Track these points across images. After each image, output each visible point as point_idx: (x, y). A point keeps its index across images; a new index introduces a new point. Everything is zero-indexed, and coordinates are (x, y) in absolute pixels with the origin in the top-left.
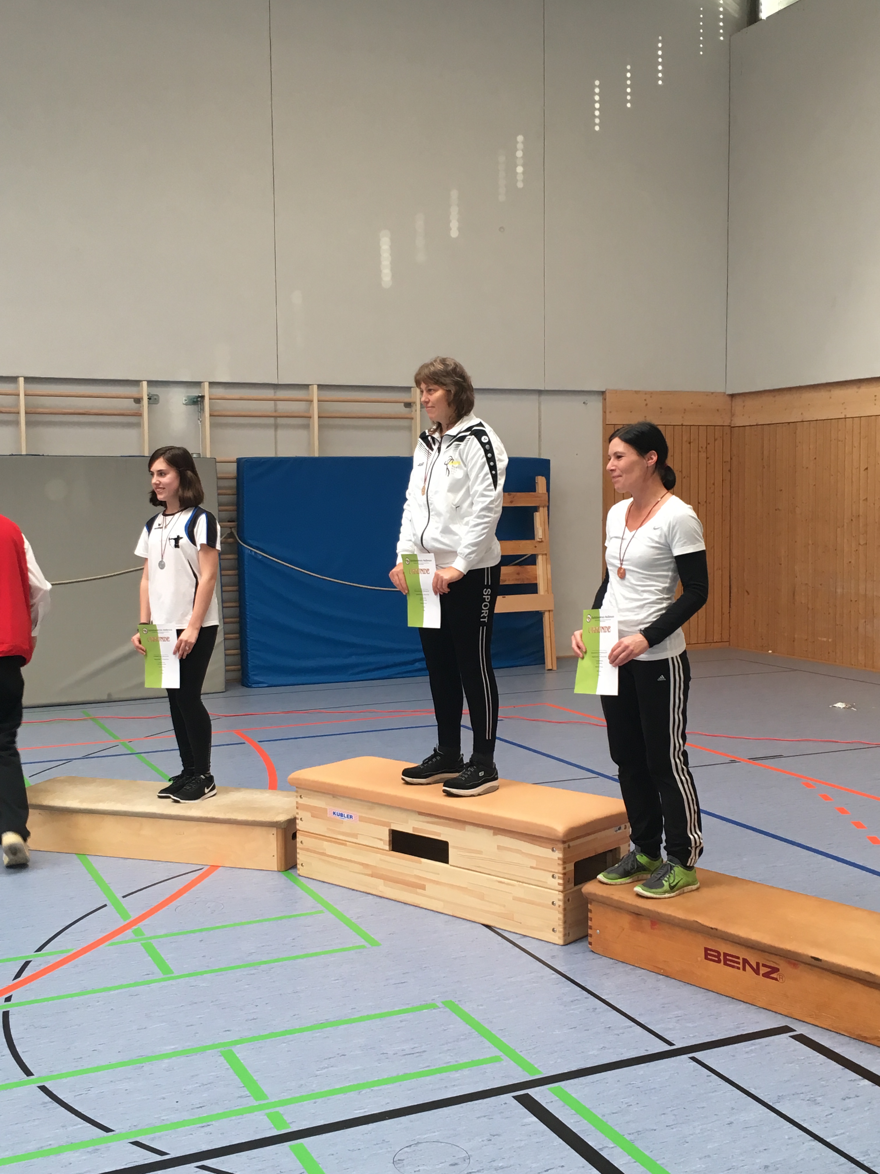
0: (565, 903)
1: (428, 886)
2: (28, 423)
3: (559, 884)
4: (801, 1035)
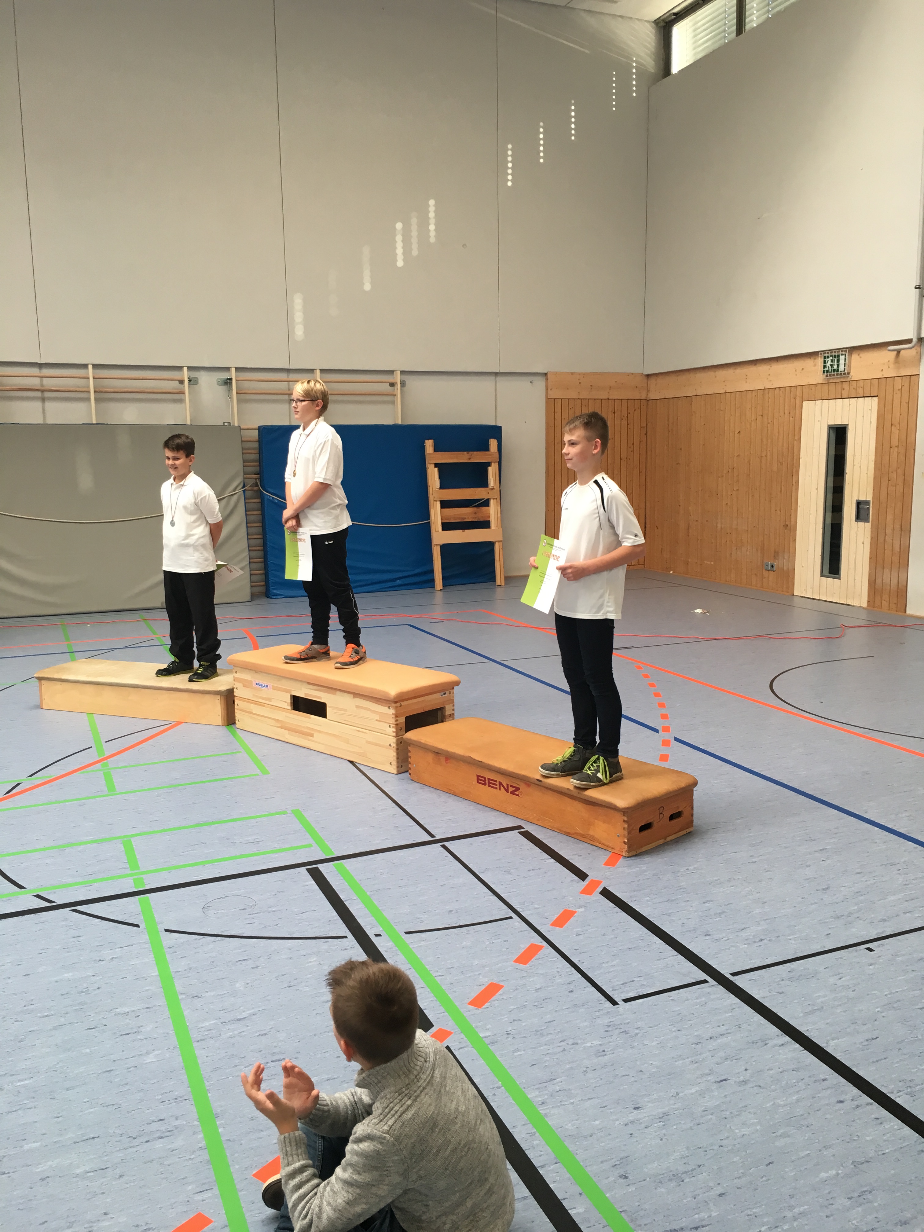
0: (397, 745)
1: (315, 734)
2: (96, 400)
3: (393, 732)
4: (527, 831)
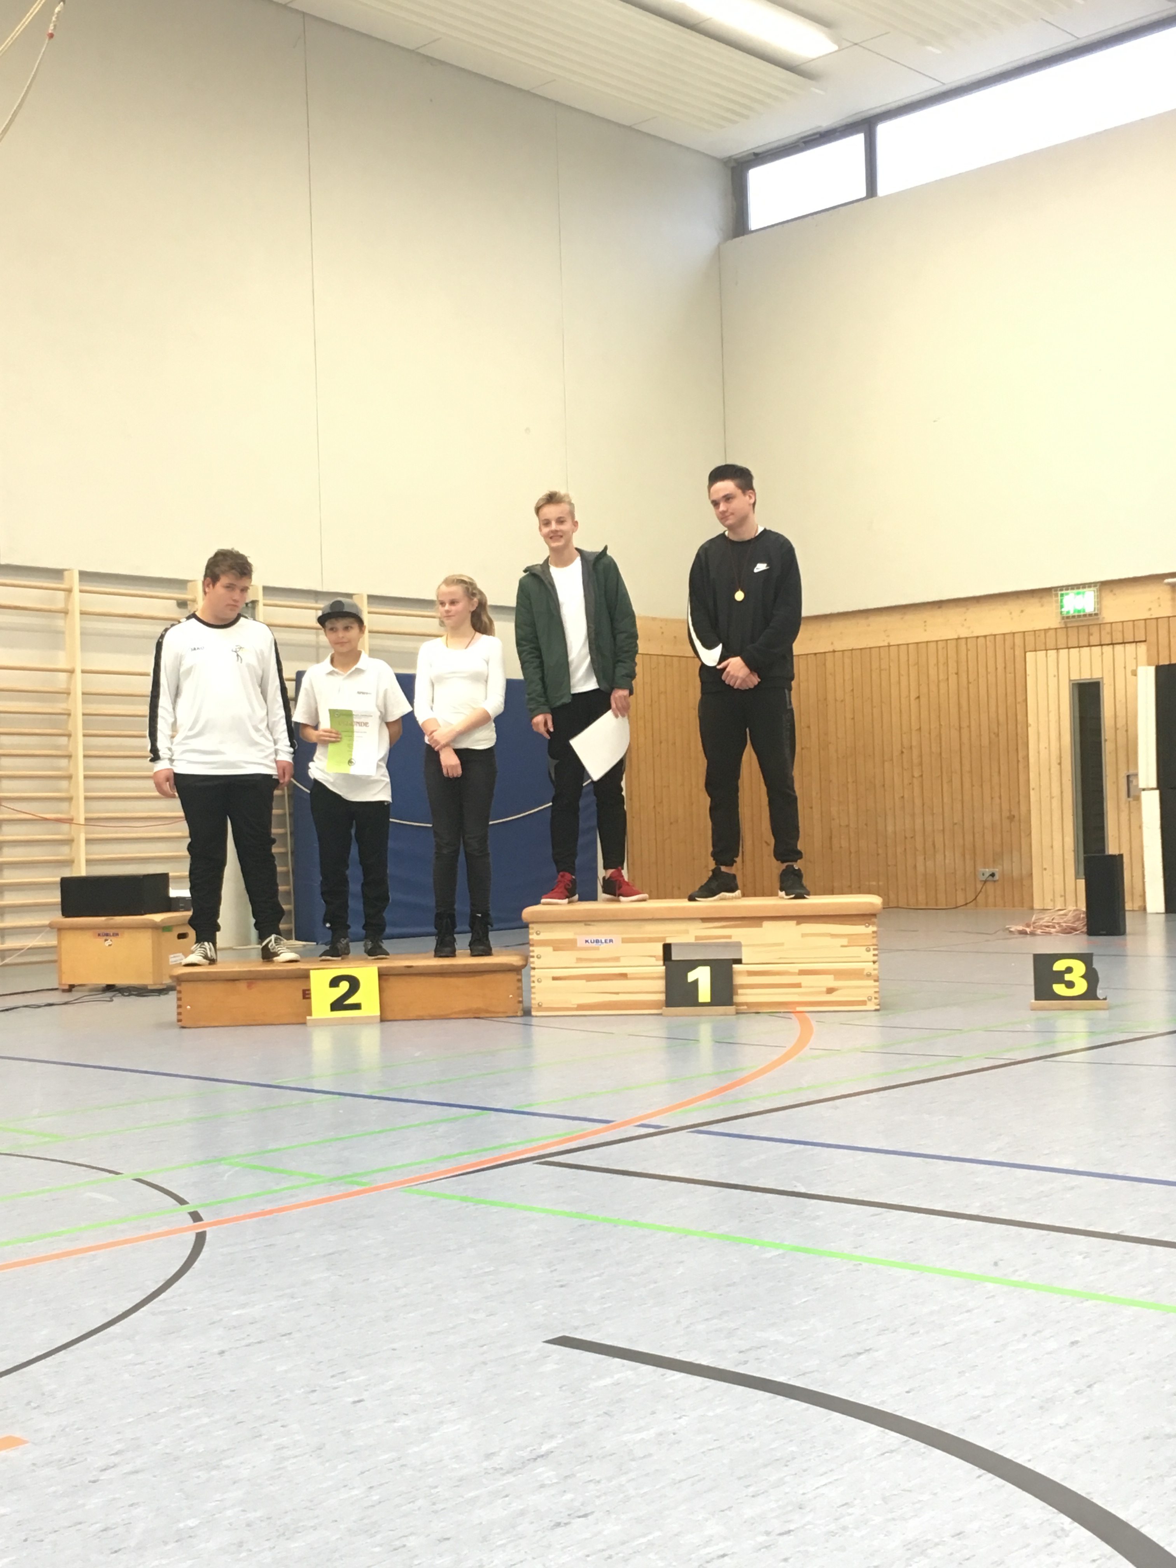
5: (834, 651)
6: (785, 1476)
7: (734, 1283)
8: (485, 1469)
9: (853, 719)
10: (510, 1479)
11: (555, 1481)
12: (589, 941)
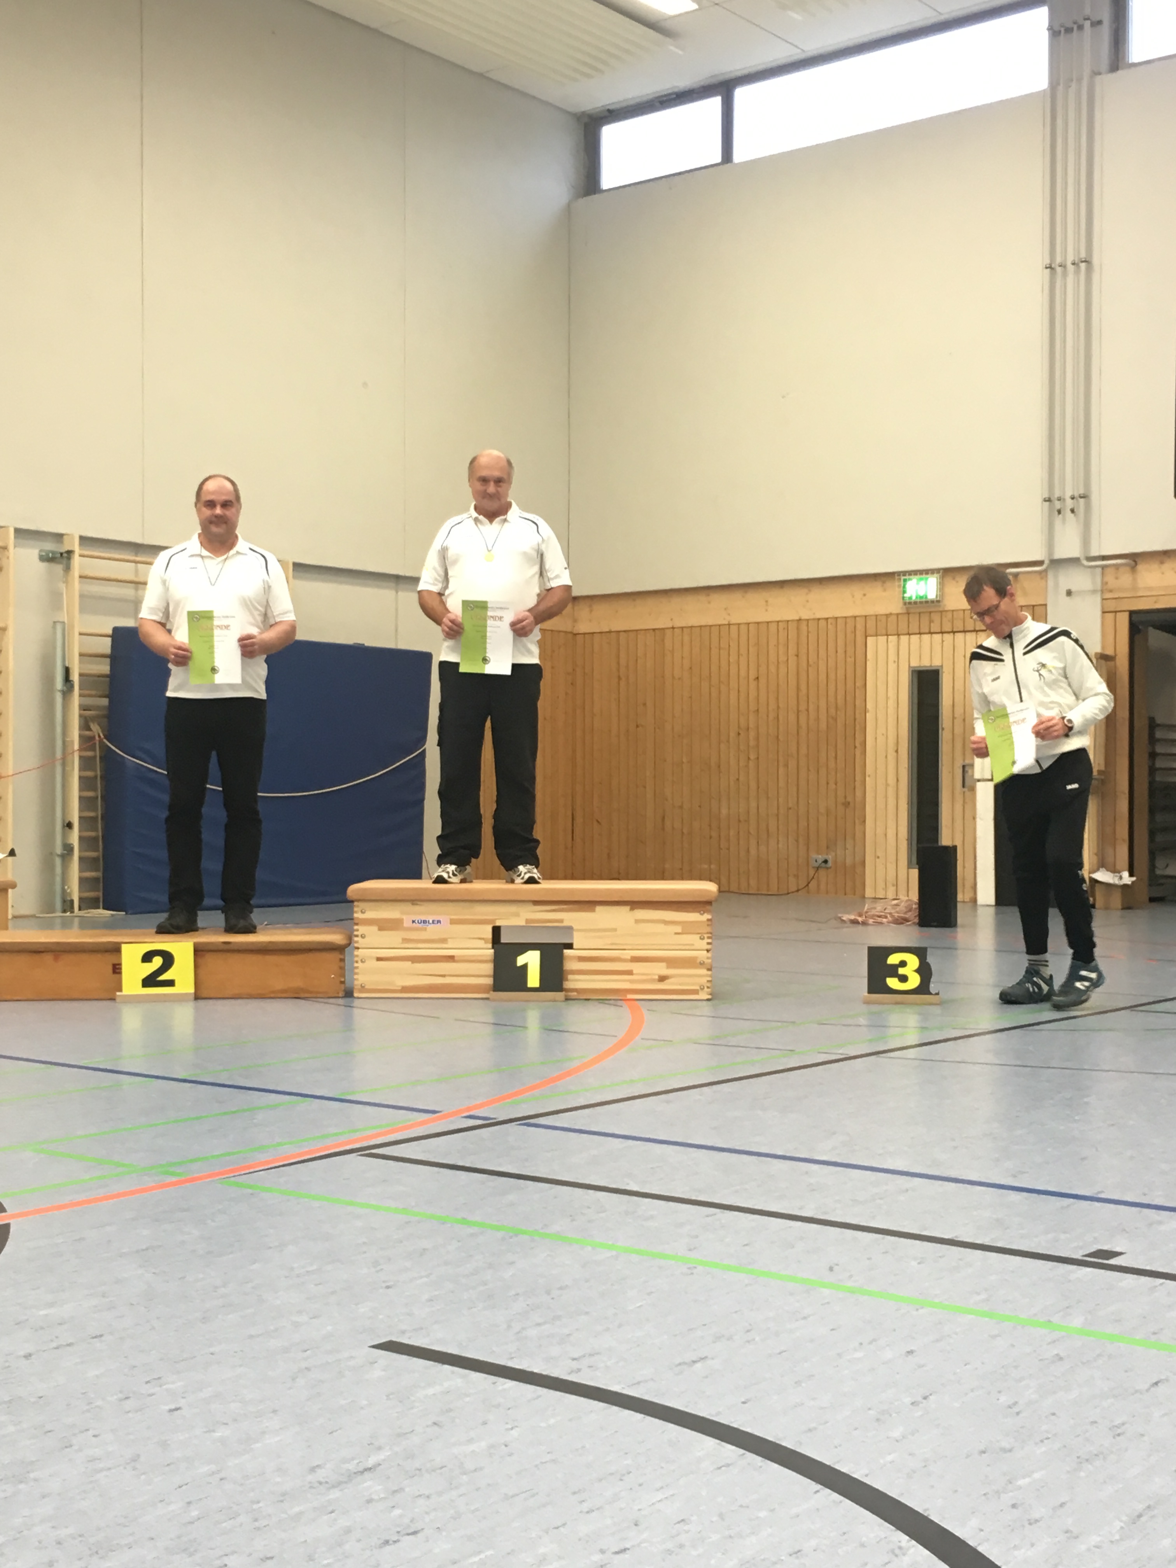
5: (673, 628)
6: (621, 1491)
7: (567, 1286)
8: (310, 1483)
9: (691, 697)
10: (335, 1494)
11: (382, 1496)
12: (416, 922)
